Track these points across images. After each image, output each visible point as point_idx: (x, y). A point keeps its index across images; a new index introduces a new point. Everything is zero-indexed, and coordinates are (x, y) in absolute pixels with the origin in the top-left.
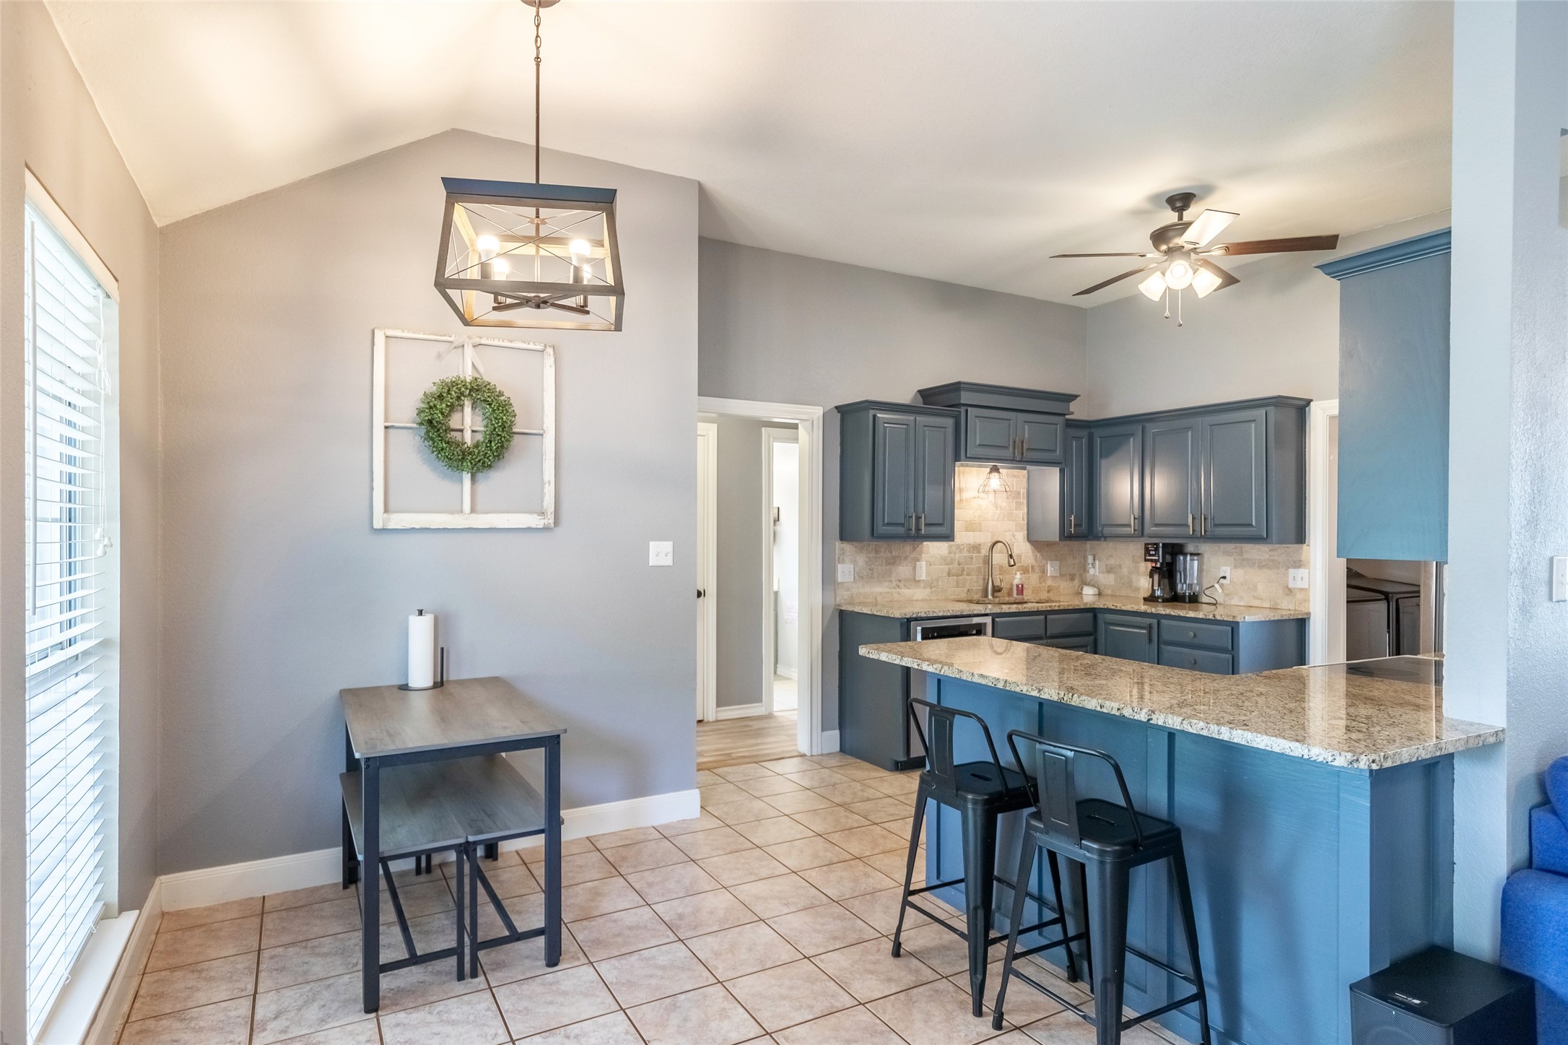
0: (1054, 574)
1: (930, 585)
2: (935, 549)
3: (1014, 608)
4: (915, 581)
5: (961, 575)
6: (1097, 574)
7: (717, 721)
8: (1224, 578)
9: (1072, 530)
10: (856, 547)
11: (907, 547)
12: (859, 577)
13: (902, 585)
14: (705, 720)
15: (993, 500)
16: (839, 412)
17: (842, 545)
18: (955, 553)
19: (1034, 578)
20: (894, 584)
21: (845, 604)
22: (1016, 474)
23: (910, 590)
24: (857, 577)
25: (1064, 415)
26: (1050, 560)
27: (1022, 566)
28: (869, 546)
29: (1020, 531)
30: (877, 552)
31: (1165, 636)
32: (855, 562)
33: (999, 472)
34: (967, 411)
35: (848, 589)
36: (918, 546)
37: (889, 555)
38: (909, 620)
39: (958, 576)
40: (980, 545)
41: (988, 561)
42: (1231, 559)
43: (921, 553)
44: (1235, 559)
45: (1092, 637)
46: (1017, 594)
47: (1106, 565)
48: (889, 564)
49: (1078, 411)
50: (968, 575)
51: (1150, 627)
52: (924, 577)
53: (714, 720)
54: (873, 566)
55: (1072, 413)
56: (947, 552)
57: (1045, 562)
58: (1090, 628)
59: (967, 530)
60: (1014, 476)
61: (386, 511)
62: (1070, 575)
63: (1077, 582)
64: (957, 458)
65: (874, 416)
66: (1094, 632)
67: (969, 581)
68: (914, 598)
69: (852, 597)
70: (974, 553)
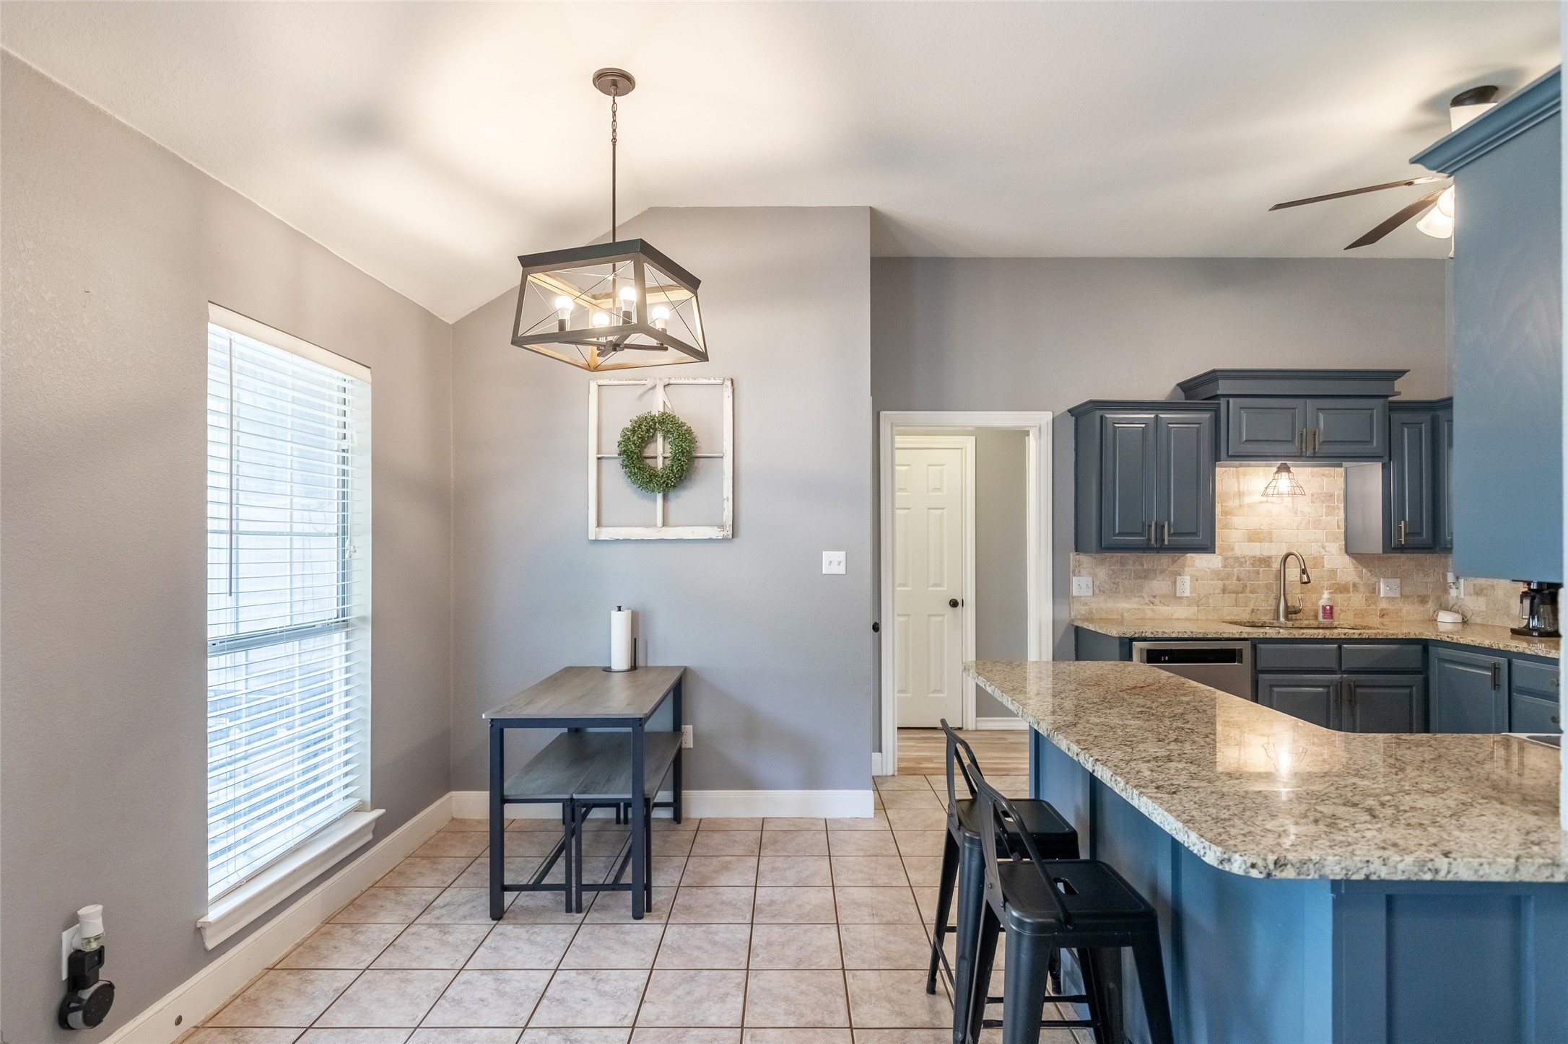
0: (1392, 595)
1: (1196, 602)
2: (1199, 561)
3: (1320, 633)
4: (1174, 597)
5: (1241, 593)
6: (1462, 596)
7: (976, 731)
9: (1403, 539)
10: (1095, 558)
11: (1165, 559)
12: (1099, 591)
13: (1157, 601)
14: (965, 729)
15: (1291, 505)
16: (1072, 415)
17: (1077, 557)
18: (1233, 567)
19: (1358, 600)
20: (1147, 600)
21: (1081, 619)
22: (1327, 472)
23: (1166, 608)
24: (1097, 591)
25: (1387, 396)
26: (1384, 577)
27: (1338, 584)
28: (1112, 557)
29: (1334, 541)
30: (1122, 564)
31: (1518, 681)
32: (1094, 576)
33: (1289, 472)
34: (1228, 402)
35: (1085, 604)
36: (1179, 558)
37: (1140, 567)
38: (1132, 640)
39: (1237, 593)
40: (1270, 557)
41: (1281, 575)
43: (1183, 566)
45: (1421, 677)
46: (1324, 618)
48: (1139, 577)
49: (1406, 390)
50: (1252, 592)
51: (1495, 669)
52: (1187, 593)
53: (974, 728)
54: (1117, 580)
55: (1399, 393)
56: (1220, 565)
57: (1375, 579)
58: (1417, 664)
59: (1250, 540)
60: (1323, 475)
61: (599, 525)
62: (1419, 596)
63: (1431, 605)
64: (1216, 457)
65: (1102, 417)
66: (1424, 670)
67: (1253, 600)
68: (1174, 617)
69: (1091, 612)
70: (1261, 567)
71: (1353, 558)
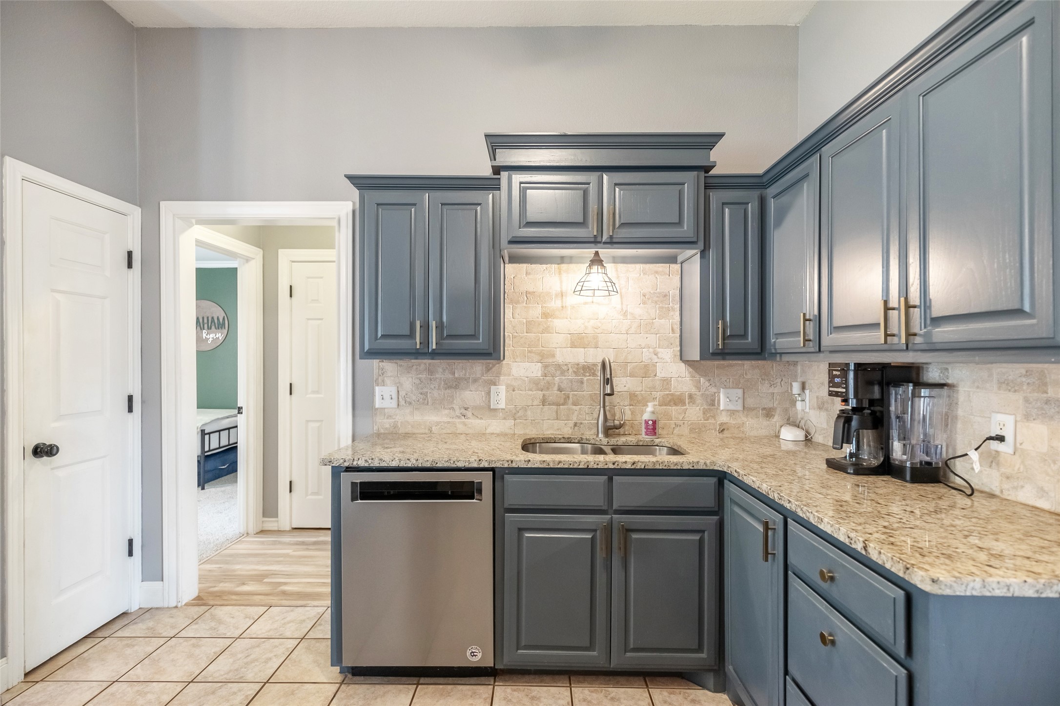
0: (732, 407)
1: (513, 415)
4: (489, 410)
5: (563, 404)
6: (807, 410)
8: (1001, 439)
9: (720, 342)
10: (401, 366)
12: (403, 401)
13: (469, 413)
17: (381, 364)
18: (553, 376)
19: (694, 413)
20: (458, 413)
21: (386, 433)
22: (660, 269)
23: (478, 421)
24: (402, 402)
25: (706, 169)
26: (725, 387)
27: (672, 395)
28: (419, 365)
29: (668, 347)
30: (431, 372)
32: (399, 385)
35: (390, 417)
36: (494, 365)
37: (451, 376)
38: (340, 470)
39: (558, 405)
42: (1017, 398)
43: (499, 374)
44: (1026, 400)
45: (716, 518)
46: (647, 434)
47: (817, 397)
48: (450, 387)
49: (724, 161)
50: (575, 404)
51: (769, 528)
52: (502, 405)
54: (425, 390)
55: (715, 165)
56: (539, 374)
57: (714, 390)
59: (573, 346)
60: (657, 272)
62: (764, 409)
63: (775, 420)
64: (496, 244)
66: (718, 510)
67: (576, 413)
68: (488, 432)
69: (395, 426)
70: (585, 376)
71: (690, 366)
